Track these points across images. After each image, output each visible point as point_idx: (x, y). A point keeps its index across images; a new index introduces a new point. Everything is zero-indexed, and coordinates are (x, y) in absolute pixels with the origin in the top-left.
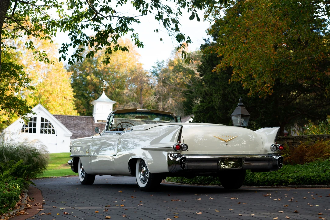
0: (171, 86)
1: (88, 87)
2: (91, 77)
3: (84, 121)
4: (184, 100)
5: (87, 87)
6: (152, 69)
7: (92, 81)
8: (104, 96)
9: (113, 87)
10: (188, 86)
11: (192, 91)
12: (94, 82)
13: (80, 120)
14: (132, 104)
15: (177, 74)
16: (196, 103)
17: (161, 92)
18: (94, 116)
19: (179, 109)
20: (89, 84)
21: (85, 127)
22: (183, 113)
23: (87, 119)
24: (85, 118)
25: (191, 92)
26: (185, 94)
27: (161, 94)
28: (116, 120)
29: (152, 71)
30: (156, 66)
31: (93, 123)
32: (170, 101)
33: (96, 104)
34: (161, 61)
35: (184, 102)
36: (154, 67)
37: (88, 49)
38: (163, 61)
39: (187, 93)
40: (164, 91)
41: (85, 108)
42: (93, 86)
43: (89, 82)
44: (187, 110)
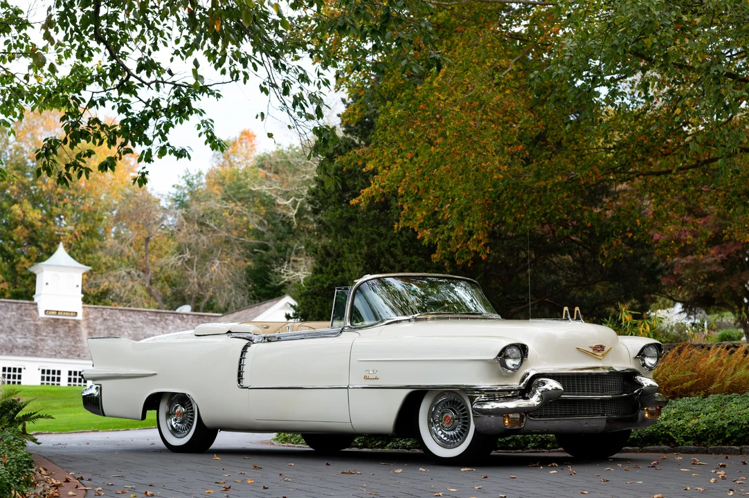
0: (218, 232)
1: (15, 230)
2: (21, 207)
3: (12, 311)
4: (249, 266)
5: (12, 230)
6: (174, 191)
7: (25, 216)
8: (61, 254)
9: (76, 233)
10: (258, 234)
11: (266, 245)
12: (30, 219)
13: (4, 309)
14: (124, 273)
15: (233, 204)
16: (276, 274)
17: (193, 246)
18: (37, 299)
19: (237, 286)
20: (16, 225)
21: (15, 325)
22: (247, 296)
23: (21, 306)
24: (14, 306)
25: (266, 248)
26: (251, 252)
27: (194, 251)
28: (88, 310)
29: (174, 197)
30: (183, 183)
31: (35, 318)
32: (215, 267)
33: (43, 271)
34: (194, 173)
35: (248, 270)
36: (178, 187)
37: (16, 140)
38: (200, 173)
39: (256, 250)
40: (201, 245)
41: (7, 281)
42: (27, 227)
43: (17, 218)
44: (254, 288)
